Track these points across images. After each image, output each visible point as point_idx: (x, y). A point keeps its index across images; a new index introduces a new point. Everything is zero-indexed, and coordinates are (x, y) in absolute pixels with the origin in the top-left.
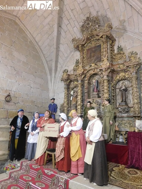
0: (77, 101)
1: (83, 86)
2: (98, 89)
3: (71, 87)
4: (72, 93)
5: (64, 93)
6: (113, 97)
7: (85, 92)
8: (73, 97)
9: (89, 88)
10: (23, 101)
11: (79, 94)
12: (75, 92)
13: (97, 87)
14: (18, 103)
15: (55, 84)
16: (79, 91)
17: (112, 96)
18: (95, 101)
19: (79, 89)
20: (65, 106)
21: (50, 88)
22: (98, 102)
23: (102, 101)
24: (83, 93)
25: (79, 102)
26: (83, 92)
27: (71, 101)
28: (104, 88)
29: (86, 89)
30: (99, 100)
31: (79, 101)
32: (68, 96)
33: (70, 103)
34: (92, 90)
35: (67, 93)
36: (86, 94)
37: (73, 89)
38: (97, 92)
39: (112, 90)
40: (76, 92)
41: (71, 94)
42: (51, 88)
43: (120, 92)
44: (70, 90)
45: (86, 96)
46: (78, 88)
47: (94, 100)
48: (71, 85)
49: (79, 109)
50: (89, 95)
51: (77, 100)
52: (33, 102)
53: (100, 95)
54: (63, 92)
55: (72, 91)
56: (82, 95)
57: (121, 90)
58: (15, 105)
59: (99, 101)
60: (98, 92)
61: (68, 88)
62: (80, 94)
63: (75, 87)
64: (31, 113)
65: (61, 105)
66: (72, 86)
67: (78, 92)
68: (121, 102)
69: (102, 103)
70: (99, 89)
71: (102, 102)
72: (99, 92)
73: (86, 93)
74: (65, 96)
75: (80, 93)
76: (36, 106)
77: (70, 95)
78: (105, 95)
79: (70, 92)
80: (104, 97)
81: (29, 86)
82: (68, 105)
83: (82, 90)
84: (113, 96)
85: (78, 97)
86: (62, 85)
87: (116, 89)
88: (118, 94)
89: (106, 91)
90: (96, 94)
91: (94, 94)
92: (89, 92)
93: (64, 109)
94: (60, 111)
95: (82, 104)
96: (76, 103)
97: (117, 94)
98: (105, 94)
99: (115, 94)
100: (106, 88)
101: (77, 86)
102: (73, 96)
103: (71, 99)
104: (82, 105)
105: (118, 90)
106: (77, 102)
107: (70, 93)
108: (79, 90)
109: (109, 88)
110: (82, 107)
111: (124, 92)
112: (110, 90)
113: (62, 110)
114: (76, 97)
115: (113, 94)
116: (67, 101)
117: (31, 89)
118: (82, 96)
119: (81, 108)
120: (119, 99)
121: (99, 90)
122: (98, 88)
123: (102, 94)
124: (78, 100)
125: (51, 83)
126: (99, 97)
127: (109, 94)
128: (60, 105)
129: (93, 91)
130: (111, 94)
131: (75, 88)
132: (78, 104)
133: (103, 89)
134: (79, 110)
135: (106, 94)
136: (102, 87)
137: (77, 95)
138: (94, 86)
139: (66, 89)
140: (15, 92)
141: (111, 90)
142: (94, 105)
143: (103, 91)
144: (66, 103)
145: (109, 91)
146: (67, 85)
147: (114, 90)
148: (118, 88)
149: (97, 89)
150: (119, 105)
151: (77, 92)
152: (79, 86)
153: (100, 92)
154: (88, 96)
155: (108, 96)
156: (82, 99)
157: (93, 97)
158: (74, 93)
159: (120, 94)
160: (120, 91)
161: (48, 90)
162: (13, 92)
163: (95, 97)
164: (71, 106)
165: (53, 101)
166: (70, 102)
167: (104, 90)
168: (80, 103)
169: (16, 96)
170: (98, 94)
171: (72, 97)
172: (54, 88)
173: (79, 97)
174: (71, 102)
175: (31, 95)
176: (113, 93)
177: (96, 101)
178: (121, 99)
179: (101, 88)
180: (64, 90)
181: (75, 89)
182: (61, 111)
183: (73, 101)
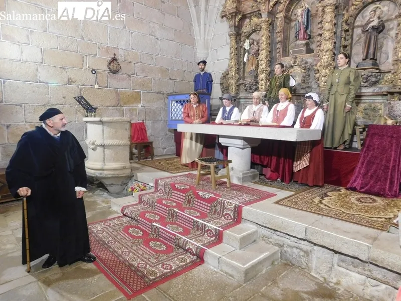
0: (258, 64)
1: (273, 28)
2: (308, 31)
3: (245, 31)
4: (246, 45)
5: (229, 46)
6: (344, 50)
7: (277, 42)
8: (249, 54)
9: (285, 32)
10: (143, 70)
11: (264, 45)
12: (253, 43)
13: (307, 27)
14: (134, 74)
15: (208, 26)
16: (264, 38)
17: (342, 48)
18: (298, 60)
19: (262, 34)
20: (233, 75)
21: (197, 37)
22: (306, 63)
23: (315, 60)
24: (271, 44)
25: (263, 65)
26: (272, 41)
27: (245, 64)
28: (323, 27)
29: (279, 34)
30: (309, 58)
31: (263, 62)
32: (238, 52)
33: (242, 70)
34: (293, 35)
35: (236, 47)
36: (278, 46)
37: (250, 34)
38: (304, 39)
39: (343, 32)
40: (255, 43)
41: (245, 49)
42: (199, 38)
43: (363, 35)
44: (242, 39)
45: (278, 51)
46: (261, 32)
47: (296, 58)
48: (244, 27)
49: (262, 80)
50: (286, 47)
51: (258, 61)
52: (164, 71)
53: (313, 46)
54: (227, 44)
55: (247, 41)
56: (269, 50)
57: (368, 30)
58: (129, 79)
59: (309, 60)
60: (309, 39)
61: (238, 35)
62: (265, 47)
63: (254, 31)
64: (161, 95)
65: (223, 74)
66: (246, 28)
67: (261, 42)
68: (364, 60)
69: (316, 65)
70: (310, 32)
71: (315, 63)
72: (311, 39)
73: (279, 42)
74: (232, 53)
75: (265, 43)
76: (170, 79)
77: (242, 51)
78: (325, 44)
79: (242, 43)
80: (321, 51)
81: (152, 35)
82: (238, 73)
83: (269, 36)
84: (345, 47)
85: (261, 53)
86: (224, 29)
87: (355, 30)
88: (358, 40)
89: (327, 35)
90: (301, 44)
91: (298, 45)
92: (285, 42)
93: (230, 83)
94: (221, 89)
95: (269, 69)
96: (255, 67)
97: (354, 42)
98: (324, 41)
99: (350, 41)
100: (327, 26)
101: (259, 27)
102: (249, 52)
103: (245, 60)
104: (270, 73)
105: (358, 31)
106: (257, 66)
107: (241, 47)
108: (263, 36)
109: (337, 28)
110: (269, 75)
111: (375, 33)
112: (338, 34)
113: (225, 86)
114: (257, 54)
115: (344, 43)
116: (235, 65)
117: (156, 42)
118: (270, 52)
119: (266, 77)
120: (357, 54)
121: (311, 35)
122: (309, 29)
123: (318, 44)
124: (261, 60)
125: (199, 26)
126: (309, 51)
127: (335, 43)
128: (221, 75)
129: (297, 37)
130: (341, 40)
131: (254, 34)
132: (260, 70)
133: (320, 32)
134: (263, 84)
135: (327, 42)
136: (320, 26)
137: (258, 50)
138: (298, 26)
139: (233, 38)
140: (125, 51)
141: (342, 30)
142: (296, 70)
143: (321, 35)
144: (234, 69)
145: (335, 33)
146: (235, 26)
147: (347, 31)
148: (358, 26)
149: (305, 32)
150: (357, 67)
151: (258, 43)
152: (264, 26)
153: (313, 38)
154: (283, 50)
155: (331, 47)
156: (269, 59)
157: (294, 52)
158: (250, 45)
159: (363, 40)
160: (363, 32)
161: (192, 42)
162: (121, 52)
163: (300, 52)
164: (246, 75)
165: (203, 67)
166: (242, 66)
167: (323, 32)
168: (264, 67)
169: (129, 60)
170: (307, 45)
171: (247, 54)
172: (206, 37)
173: (263, 54)
174: (244, 68)
175: (159, 55)
176: (345, 38)
177: (302, 61)
178: (363, 52)
179: (315, 28)
180: (229, 41)
181: (253, 36)
182: (223, 88)
183: (250, 65)
